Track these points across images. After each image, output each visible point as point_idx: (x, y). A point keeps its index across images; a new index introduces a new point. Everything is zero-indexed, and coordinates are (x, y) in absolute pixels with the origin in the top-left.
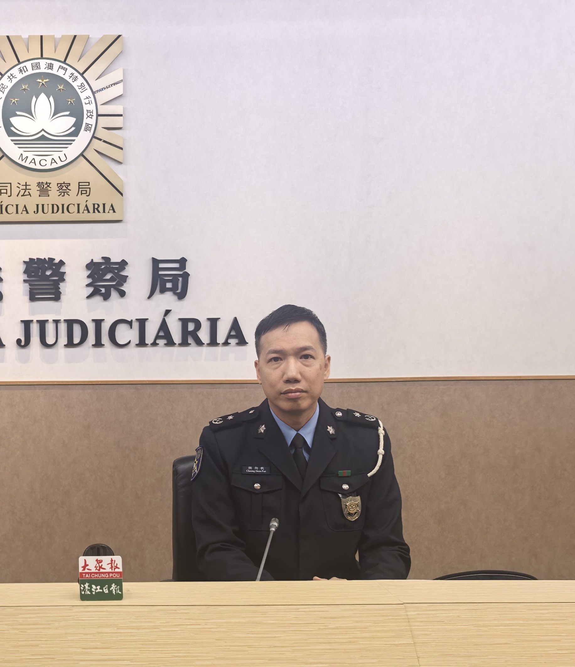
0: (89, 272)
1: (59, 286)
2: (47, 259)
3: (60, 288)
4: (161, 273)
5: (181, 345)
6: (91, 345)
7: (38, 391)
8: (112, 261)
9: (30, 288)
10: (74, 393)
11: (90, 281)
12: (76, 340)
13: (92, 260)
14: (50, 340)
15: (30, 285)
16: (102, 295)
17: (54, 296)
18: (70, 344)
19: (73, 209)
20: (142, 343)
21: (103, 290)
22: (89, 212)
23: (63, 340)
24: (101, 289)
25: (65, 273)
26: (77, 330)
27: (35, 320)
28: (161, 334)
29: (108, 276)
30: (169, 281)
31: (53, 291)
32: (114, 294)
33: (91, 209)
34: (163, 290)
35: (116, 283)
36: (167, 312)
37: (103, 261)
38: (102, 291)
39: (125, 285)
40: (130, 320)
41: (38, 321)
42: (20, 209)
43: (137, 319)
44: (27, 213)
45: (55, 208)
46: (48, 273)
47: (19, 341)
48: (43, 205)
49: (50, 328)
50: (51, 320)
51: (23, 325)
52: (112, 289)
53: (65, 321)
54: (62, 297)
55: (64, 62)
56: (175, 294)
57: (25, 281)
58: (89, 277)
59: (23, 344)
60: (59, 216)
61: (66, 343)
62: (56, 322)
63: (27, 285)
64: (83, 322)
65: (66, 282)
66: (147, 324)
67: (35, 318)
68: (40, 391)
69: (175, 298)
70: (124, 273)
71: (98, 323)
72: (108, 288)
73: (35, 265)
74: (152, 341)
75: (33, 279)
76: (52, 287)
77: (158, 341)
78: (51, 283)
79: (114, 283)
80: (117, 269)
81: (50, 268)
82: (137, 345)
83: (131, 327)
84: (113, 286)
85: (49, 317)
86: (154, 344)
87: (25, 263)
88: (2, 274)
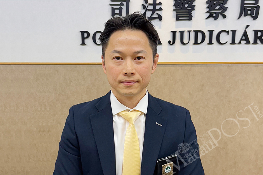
0: (208, 5)
1: (192, 12)
3: (192, 14)
4: (245, 6)
5: (253, 44)
6: (206, 44)
9: (176, 14)
10: (197, 68)
11: (208, 10)
12: (199, 41)
14: (185, 41)
15: (177, 12)
16: (213, 17)
17: (188, 18)
18: (196, 43)
20: (233, 42)
23: (192, 40)
24: (214, 14)
25: (195, 5)
26: (200, 36)
27: (178, 31)
28: (244, 38)
29: (218, 7)
30: (249, 10)
31: (188, 15)
32: (220, 17)
34: (246, 15)
35: (222, 11)
36: (247, 26)
39: (226, 11)
40: (227, 31)
41: (180, 31)
43: (231, 30)
46: (186, 6)
47: (169, 42)
49: (186, 35)
50: (186, 31)
51: (172, 33)
53: (194, 31)
54: (193, 18)
56: (252, 17)
57: (174, 10)
58: (208, 7)
59: (171, 43)
61: (194, 43)
62: (189, 32)
63: (175, 12)
64: (203, 32)
65: (195, 11)
66: (236, 32)
67: (178, 30)
68: (179, 67)
69: (252, 19)
70: (226, 6)
71: (211, 32)
72: (217, 14)
73: (180, 2)
74: (238, 42)
75: (178, 9)
76: (188, 13)
77: (241, 42)
78: (187, 11)
79: (220, 11)
80: (222, 3)
81: (188, 3)
82: (231, 44)
83: (228, 34)
84: (220, 13)
85: (186, 29)
86: (240, 43)
87: (175, 0)
88: (162, 7)
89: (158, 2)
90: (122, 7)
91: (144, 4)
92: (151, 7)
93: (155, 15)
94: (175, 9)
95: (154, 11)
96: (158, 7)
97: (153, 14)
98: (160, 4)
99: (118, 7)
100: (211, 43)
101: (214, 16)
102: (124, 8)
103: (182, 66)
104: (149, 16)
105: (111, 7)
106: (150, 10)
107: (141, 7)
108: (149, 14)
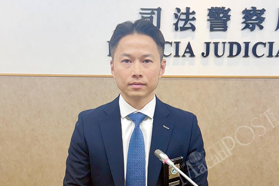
0: (244, 15)
1: (227, 23)
2: (221, 7)
3: (227, 24)
6: (242, 56)
8: (257, 9)
9: (211, 24)
10: (231, 82)
11: (244, 20)
12: (234, 53)
13: (246, 8)
14: (220, 53)
15: (211, 22)
17: (223, 29)
18: (231, 55)
20: (270, 55)
23: (227, 53)
24: (250, 25)
25: (231, 15)
26: (235, 48)
27: (212, 42)
29: (254, 18)
31: (223, 26)
32: (257, 28)
37: (252, 9)
38: (250, 26)
39: (263, 23)
40: (264, 43)
41: (214, 43)
43: (269, 42)
46: (221, 15)
47: (203, 54)
49: (220, 47)
50: (221, 42)
51: (206, 45)
52: (256, 25)
53: (229, 42)
54: (228, 29)
57: (208, 20)
58: (244, 18)
59: (205, 55)
61: (228, 55)
62: (224, 43)
63: (209, 22)
64: (238, 43)
65: (230, 21)
66: (274, 44)
68: (213, 81)
70: (263, 16)
71: (247, 44)
72: (254, 25)
73: (214, 11)
74: (276, 55)
75: (212, 19)
76: (223, 23)
78: (222, 21)
79: (257, 22)
80: (259, 14)
81: (223, 13)
82: (268, 57)
83: (265, 47)
87: (209, 9)
88: (195, 16)
89: (191, 11)
90: (153, 16)
91: (177, 13)
92: (184, 17)
93: (188, 25)
94: (209, 18)
95: (187, 20)
96: (191, 17)
97: (185, 24)
98: (194, 13)
99: (149, 16)
100: (246, 55)
101: (250, 27)
102: (155, 17)
103: (216, 80)
104: (182, 26)
105: (141, 15)
106: (182, 20)
107: (173, 16)
108: (181, 24)
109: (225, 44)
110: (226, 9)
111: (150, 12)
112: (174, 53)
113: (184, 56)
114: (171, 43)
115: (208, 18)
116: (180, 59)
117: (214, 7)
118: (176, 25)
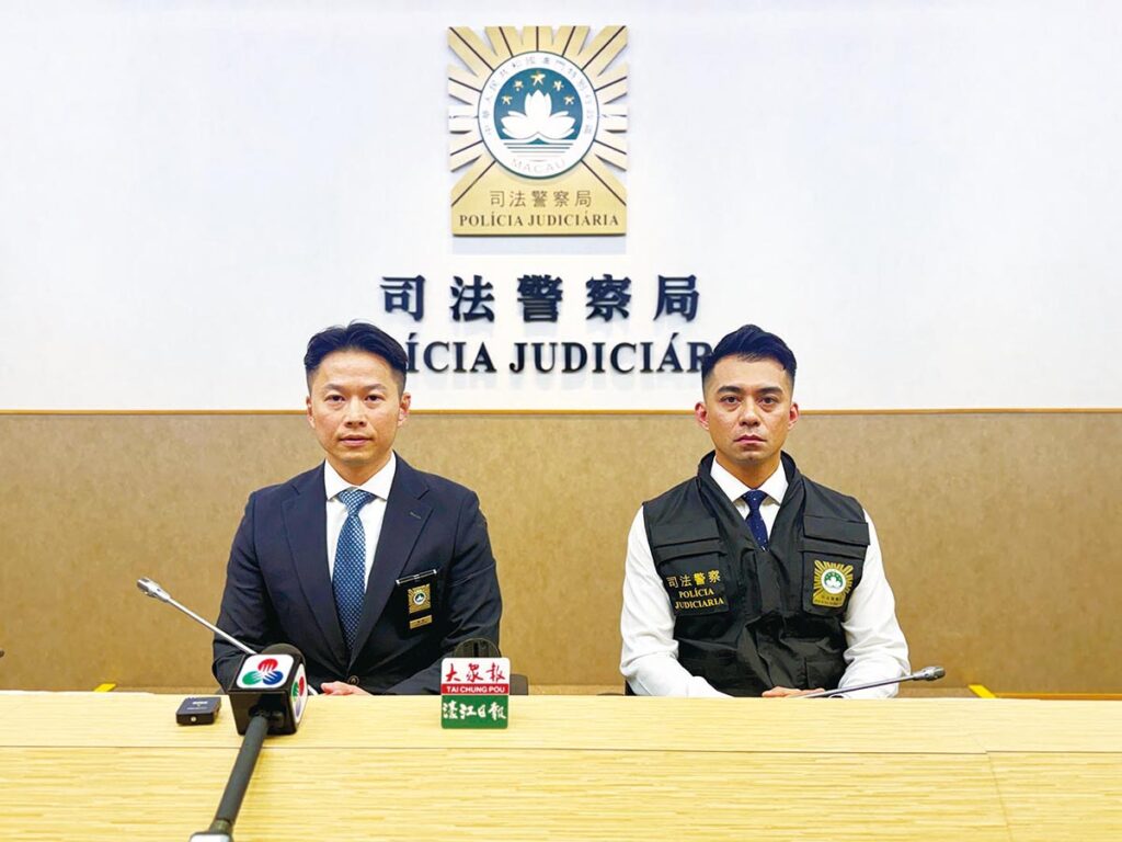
0: (589, 291)
1: (556, 305)
2: (543, 276)
3: (557, 308)
4: (668, 292)
5: (689, 371)
6: (590, 370)
7: (534, 421)
8: (614, 279)
9: (524, 307)
10: (572, 423)
11: (590, 300)
12: (575, 365)
13: (593, 278)
14: (546, 365)
15: (525, 304)
16: (603, 315)
17: (550, 317)
18: (568, 369)
19: (572, 221)
20: (647, 369)
21: (604, 311)
22: (588, 223)
23: (561, 364)
24: (602, 309)
25: (562, 292)
26: (575, 353)
27: (529, 344)
28: (669, 359)
29: (610, 295)
30: (677, 301)
31: (550, 311)
32: (616, 315)
33: (591, 221)
34: (670, 311)
35: (619, 303)
36: (675, 335)
37: (604, 279)
38: (602, 311)
39: (628, 305)
40: (633, 344)
41: (533, 344)
42: (514, 220)
43: (641, 343)
44: (521, 224)
45: (551, 220)
46: (544, 291)
47: (512, 366)
48: (538, 217)
49: (546, 352)
50: (547, 343)
51: (517, 348)
52: (614, 309)
53: (563, 344)
54: (559, 317)
55: (562, 56)
56: (684, 315)
57: (519, 300)
58: (589, 295)
59: (516, 368)
60: (556, 229)
61: (563, 368)
62: (553, 345)
63: (521, 304)
64: (582, 345)
65: (563, 302)
66: (652, 348)
67: (530, 340)
69: (684, 319)
70: (627, 292)
71: (599, 347)
72: (610, 308)
73: (530, 283)
74: (658, 367)
75: (528, 297)
76: (548, 306)
77: (665, 367)
78: (547, 302)
79: (616, 303)
80: (620, 287)
81: (546, 286)
82: (642, 371)
83: (635, 351)
84: (615, 306)
85: (546, 340)
86: (660, 370)
87: (519, 280)
88: (493, 292)
89: (483, 283)
90: (409, 291)
91: (455, 286)
92: (470, 294)
93: (480, 311)
94: (520, 297)
95: (476, 300)
96: (484, 293)
97: (474, 307)
98: (489, 286)
99: (400, 292)
100: (599, 369)
102: (412, 294)
103: (540, 418)
104: (467, 311)
105: (383, 291)
106: (467, 299)
107: (449, 292)
108: (465, 307)
109: (556, 348)
110: (553, 278)
111: (401, 284)
112: (453, 365)
113: (474, 370)
114: (447, 345)
115: (519, 295)
116: (468, 376)
117: (530, 274)
118: (455, 309)
